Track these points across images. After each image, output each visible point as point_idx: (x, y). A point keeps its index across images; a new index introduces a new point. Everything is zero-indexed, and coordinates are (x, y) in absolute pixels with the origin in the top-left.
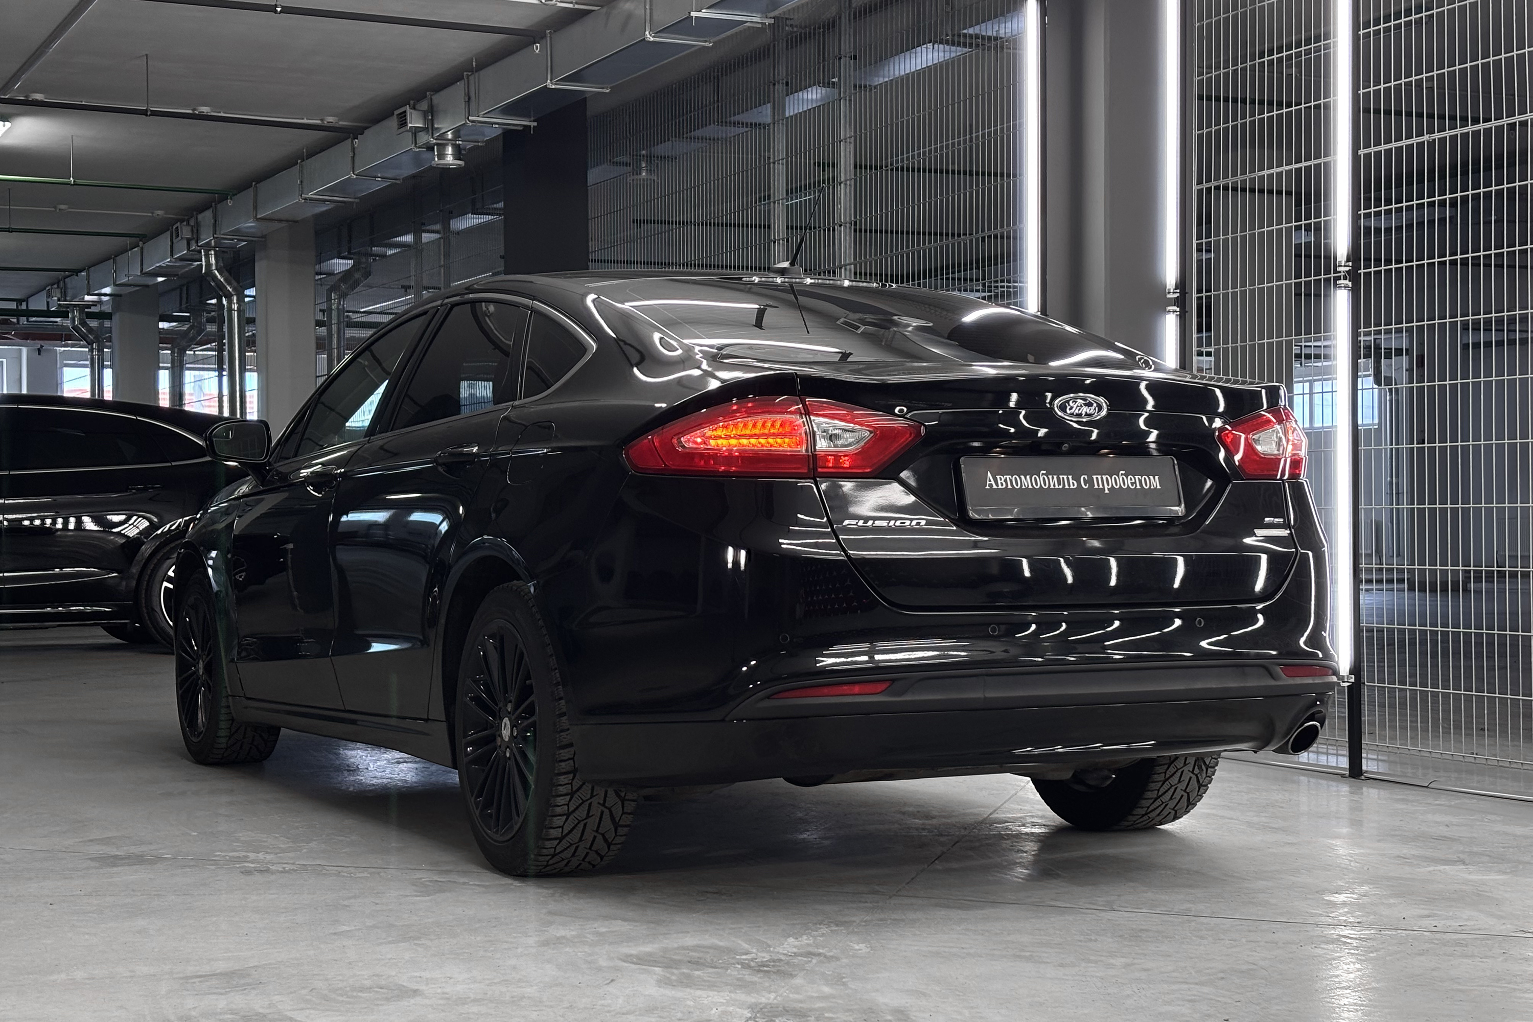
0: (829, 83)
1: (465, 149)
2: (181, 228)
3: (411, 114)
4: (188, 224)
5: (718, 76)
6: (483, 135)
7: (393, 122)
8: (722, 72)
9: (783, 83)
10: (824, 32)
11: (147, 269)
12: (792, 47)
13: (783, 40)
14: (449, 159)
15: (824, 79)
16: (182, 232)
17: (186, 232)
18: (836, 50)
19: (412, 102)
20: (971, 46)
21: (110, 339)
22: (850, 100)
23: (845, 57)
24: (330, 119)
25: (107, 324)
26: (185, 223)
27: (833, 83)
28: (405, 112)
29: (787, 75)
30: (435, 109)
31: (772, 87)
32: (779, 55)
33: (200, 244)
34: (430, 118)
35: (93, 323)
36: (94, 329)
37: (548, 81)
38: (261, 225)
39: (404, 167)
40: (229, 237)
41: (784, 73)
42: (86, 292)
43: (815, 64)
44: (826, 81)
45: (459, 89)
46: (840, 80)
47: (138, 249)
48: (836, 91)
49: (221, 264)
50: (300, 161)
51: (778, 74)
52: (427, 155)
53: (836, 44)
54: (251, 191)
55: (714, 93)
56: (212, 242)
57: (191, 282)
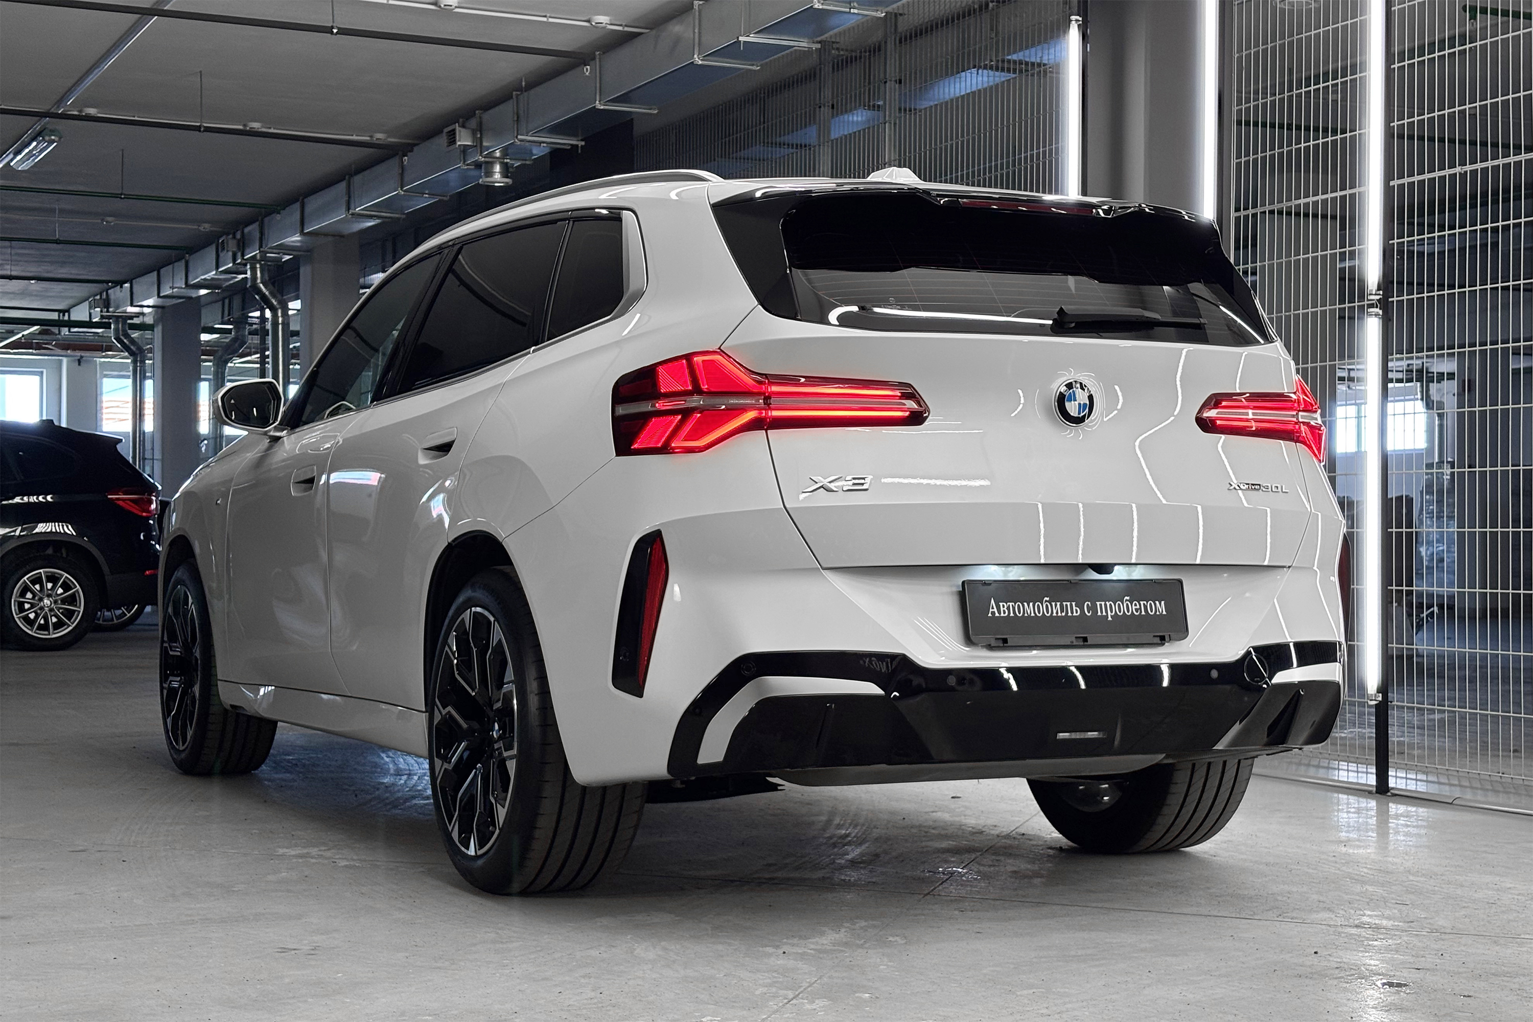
0: (874, 106)
1: (513, 167)
2: (228, 241)
3: (460, 131)
4: (234, 237)
5: (764, 97)
6: (531, 153)
7: (443, 140)
8: (768, 94)
9: (828, 106)
10: (870, 55)
11: (191, 282)
13: (829, 63)
14: (497, 177)
15: (869, 101)
16: (228, 244)
17: (232, 245)
18: (882, 76)
19: (461, 120)
20: (1015, 72)
21: (151, 351)
22: (895, 124)
23: (891, 81)
24: (379, 136)
25: (148, 334)
26: (231, 236)
27: (879, 106)
28: (454, 130)
29: (833, 98)
30: (483, 127)
31: (818, 109)
32: (825, 78)
33: (246, 257)
34: (479, 136)
35: (135, 335)
36: (136, 340)
37: (597, 102)
38: (307, 238)
39: (452, 184)
40: (275, 251)
41: (830, 94)
42: (129, 303)
43: (860, 87)
44: (871, 104)
45: (507, 109)
46: (885, 103)
47: (183, 261)
48: (881, 114)
49: (267, 277)
50: (347, 177)
51: (824, 97)
52: (475, 173)
53: (882, 68)
54: (297, 206)
55: (760, 116)
56: (258, 256)
57: (235, 294)
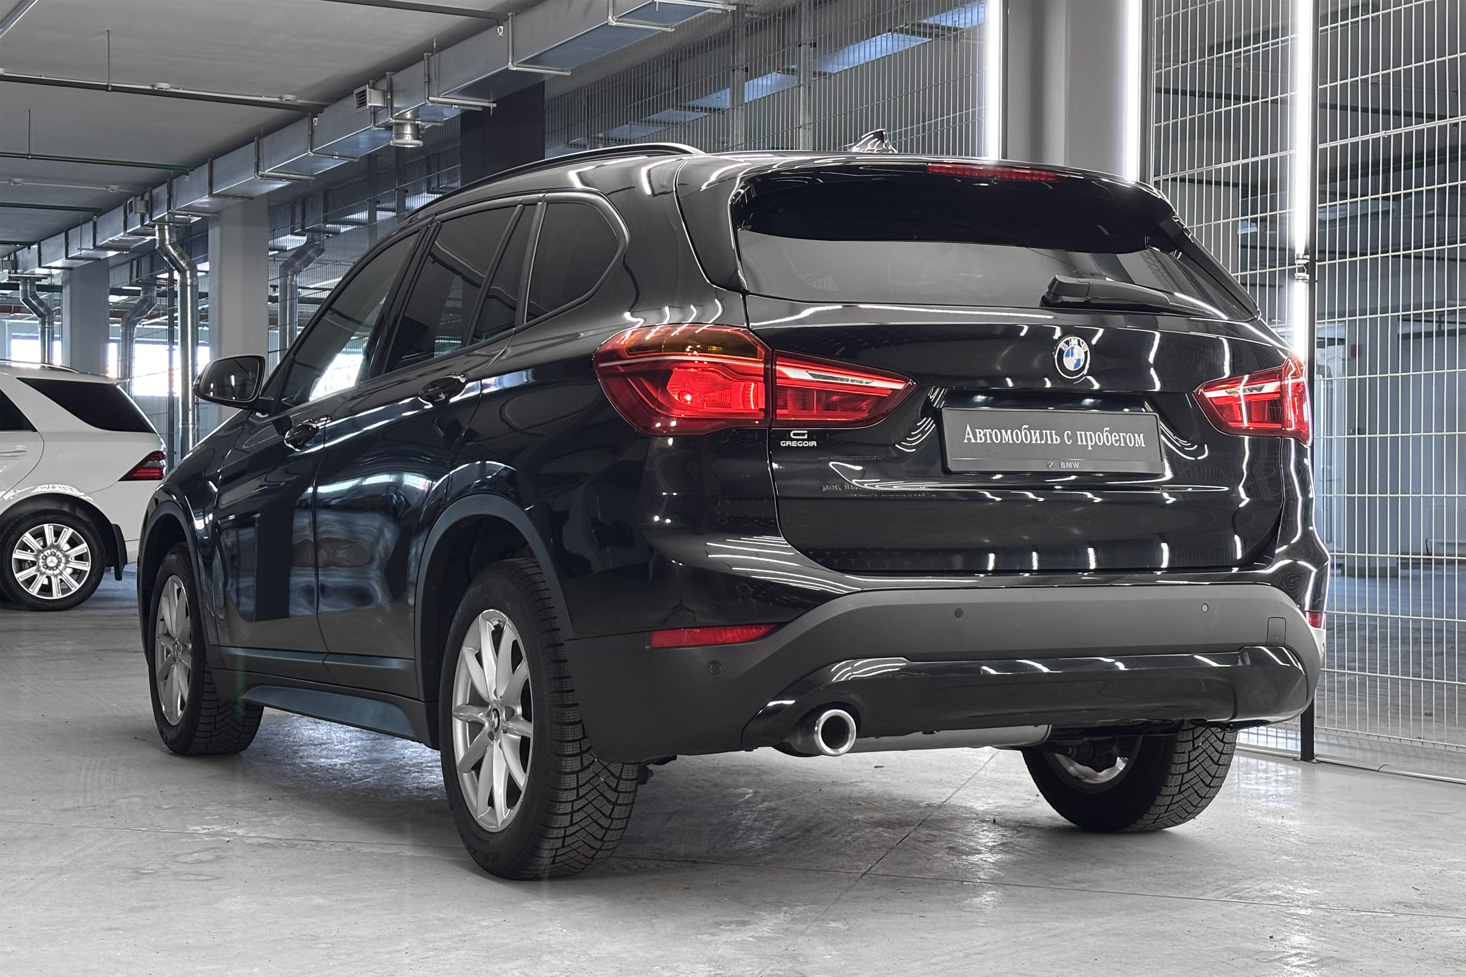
0: (788, 70)
1: (423, 129)
2: (136, 203)
3: (370, 93)
4: (142, 199)
5: (677, 60)
6: (442, 115)
7: (353, 101)
8: (681, 56)
9: (742, 69)
10: (784, 18)
11: (99, 243)
12: (752, 34)
13: (742, 26)
14: (408, 139)
15: (783, 64)
16: (136, 205)
17: (140, 207)
18: (796, 39)
19: (371, 82)
20: (931, 35)
21: (59, 312)
22: (810, 87)
23: (805, 44)
24: (289, 97)
25: (56, 296)
26: (139, 198)
27: (793, 70)
28: (365, 91)
29: (747, 61)
30: (394, 88)
31: (731, 72)
32: (738, 41)
33: (153, 219)
34: (389, 97)
35: (43, 296)
36: (45, 301)
37: (510, 63)
38: (217, 200)
39: (362, 146)
40: (183, 212)
41: (744, 58)
42: (37, 264)
43: (774, 51)
44: (786, 67)
45: (419, 69)
46: (800, 67)
47: (91, 223)
48: (796, 77)
49: (174, 239)
50: (256, 139)
51: (738, 60)
52: (386, 135)
53: (796, 31)
54: (206, 167)
55: (673, 78)
56: (167, 217)
57: (143, 256)
